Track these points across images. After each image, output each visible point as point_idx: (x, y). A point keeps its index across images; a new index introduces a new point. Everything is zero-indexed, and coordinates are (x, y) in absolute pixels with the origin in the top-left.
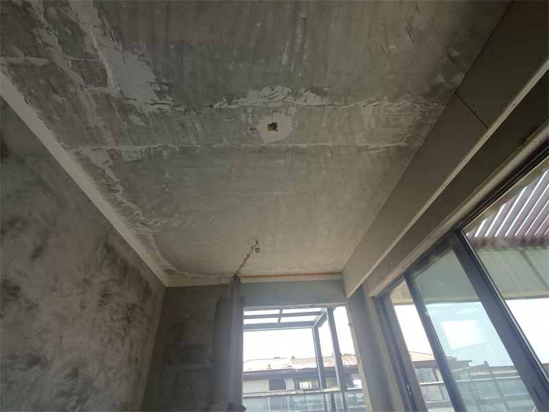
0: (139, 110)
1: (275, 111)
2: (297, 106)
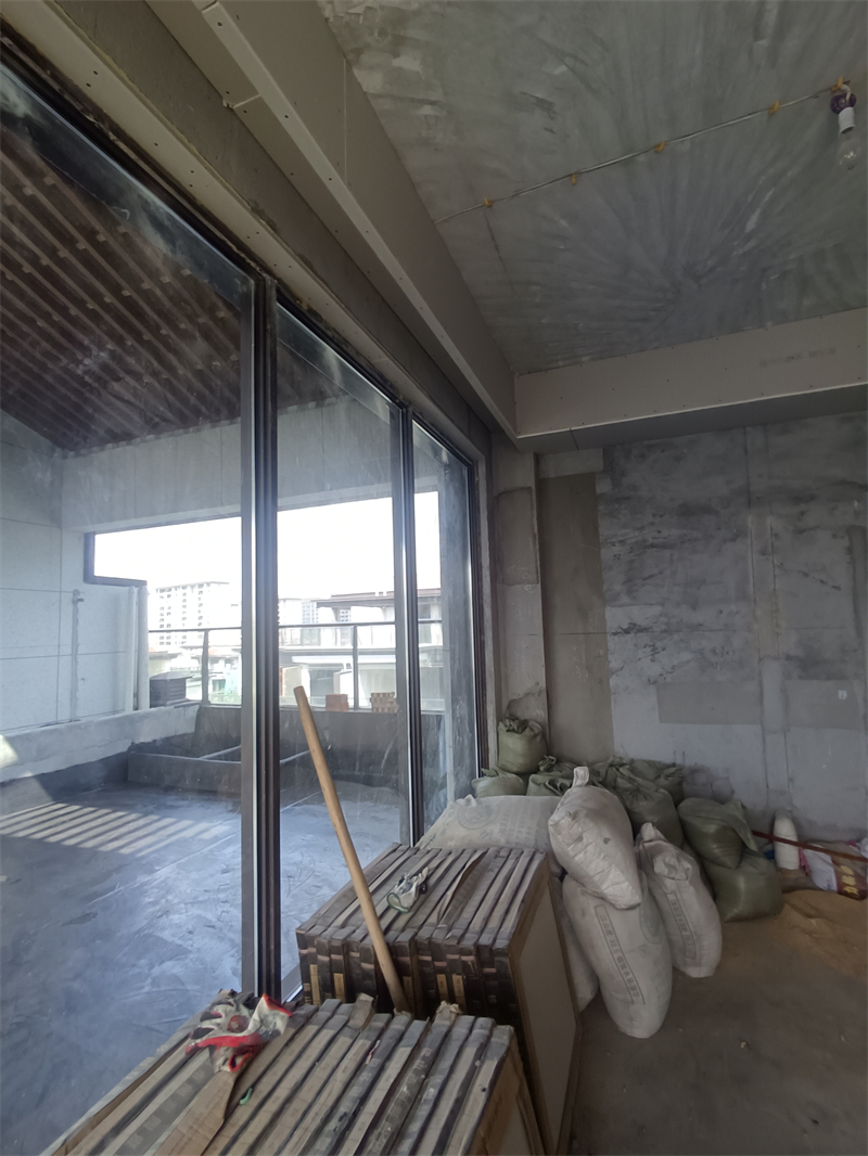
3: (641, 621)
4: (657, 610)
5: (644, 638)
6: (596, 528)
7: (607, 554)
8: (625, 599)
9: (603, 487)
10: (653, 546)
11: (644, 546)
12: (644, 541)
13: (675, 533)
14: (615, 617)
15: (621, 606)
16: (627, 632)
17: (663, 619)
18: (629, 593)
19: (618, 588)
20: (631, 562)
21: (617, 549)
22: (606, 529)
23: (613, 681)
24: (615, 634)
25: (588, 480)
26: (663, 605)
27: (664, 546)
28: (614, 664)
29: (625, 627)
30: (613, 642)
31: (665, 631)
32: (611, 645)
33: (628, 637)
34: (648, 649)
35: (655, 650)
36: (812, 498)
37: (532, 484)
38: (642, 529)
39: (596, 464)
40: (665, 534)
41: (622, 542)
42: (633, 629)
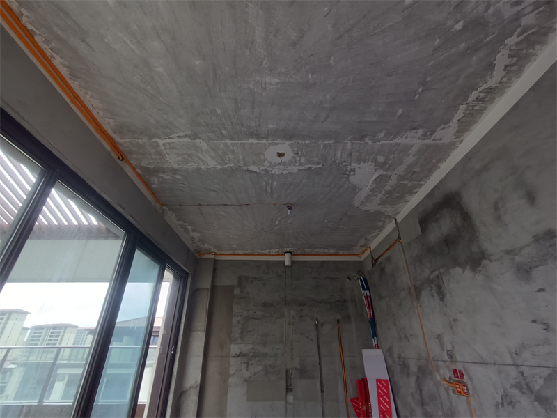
0: (374, 164)
1: (279, 164)
2: (264, 166)
3: (245, 351)
4: (251, 346)
5: (245, 359)
6: (232, 308)
7: (235, 320)
8: (239, 341)
9: (237, 292)
10: (252, 318)
11: (249, 318)
12: (249, 316)
13: (260, 313)
14: (235, 349)
15: (237, 344)
16: (238, 356)
17: (253, 351)
18: (242, 338)
19: (237, 335)
20: (244, 324)
21: (239, 318)
22: (236, 309)
23: (230, 380)
24: (234, 357)
25: (232, 288)
26: (253, 344)
27: (256, 319)
28: (231, 372)
29: (238, 354)
30: (232, 361)
31: (253, 356)
32: (231, 362)
33: (239, 358)
34: (246, 365)
35: (248, 366)
36: (305, 304)
37: (209, 287)
38: (249, 310)
39: (235, 282)
40: (256, 313)
41: (241, 316)
42: (241, 355)
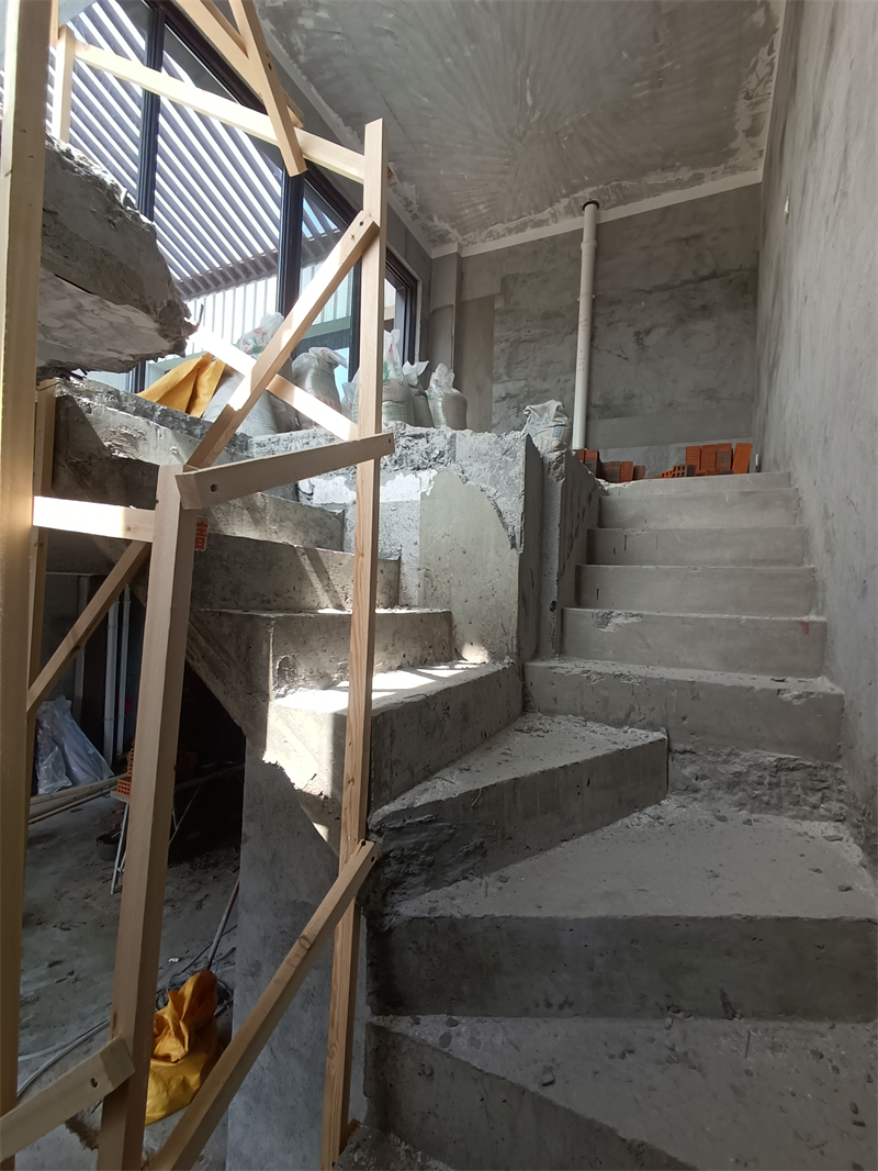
3: (513, 392)
4: (523, 382)
5: (514, 402)
6: (492, 332)
7: (497, 349)
8: (505, 378)
9: (499, 304)
10: (525, 341)
11: (519, 342)
12: (520, 338)
13: (538, 331)
14: (498, 390)
15: (502, 382)
16: (504, 399)
17: (526, 389)
18: (508, 374)
19: (501, 371)
20: (511, 353)
21: (503, 345)
22: (498, 332)
24: (497, 401)
25: (491, 299)
26: (526, 379)
27: (531, 341)
28: (494, 421)
29: (503, 396)
30: (495, 407)
31: (525, 396)
32: (494, 409)
33: (504, 402)
34: (515, 410)
35: (519, 410)
36: (619, 302)
37: (454, 303)
38: (518, 331)
39: (496, 289)
40: (532, 332)
41: (507, 340)
42: (508, 396)
